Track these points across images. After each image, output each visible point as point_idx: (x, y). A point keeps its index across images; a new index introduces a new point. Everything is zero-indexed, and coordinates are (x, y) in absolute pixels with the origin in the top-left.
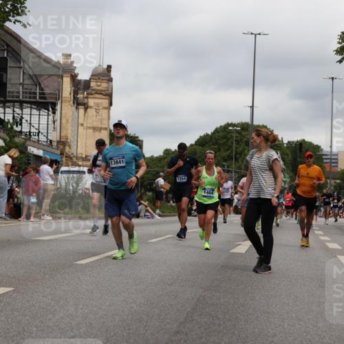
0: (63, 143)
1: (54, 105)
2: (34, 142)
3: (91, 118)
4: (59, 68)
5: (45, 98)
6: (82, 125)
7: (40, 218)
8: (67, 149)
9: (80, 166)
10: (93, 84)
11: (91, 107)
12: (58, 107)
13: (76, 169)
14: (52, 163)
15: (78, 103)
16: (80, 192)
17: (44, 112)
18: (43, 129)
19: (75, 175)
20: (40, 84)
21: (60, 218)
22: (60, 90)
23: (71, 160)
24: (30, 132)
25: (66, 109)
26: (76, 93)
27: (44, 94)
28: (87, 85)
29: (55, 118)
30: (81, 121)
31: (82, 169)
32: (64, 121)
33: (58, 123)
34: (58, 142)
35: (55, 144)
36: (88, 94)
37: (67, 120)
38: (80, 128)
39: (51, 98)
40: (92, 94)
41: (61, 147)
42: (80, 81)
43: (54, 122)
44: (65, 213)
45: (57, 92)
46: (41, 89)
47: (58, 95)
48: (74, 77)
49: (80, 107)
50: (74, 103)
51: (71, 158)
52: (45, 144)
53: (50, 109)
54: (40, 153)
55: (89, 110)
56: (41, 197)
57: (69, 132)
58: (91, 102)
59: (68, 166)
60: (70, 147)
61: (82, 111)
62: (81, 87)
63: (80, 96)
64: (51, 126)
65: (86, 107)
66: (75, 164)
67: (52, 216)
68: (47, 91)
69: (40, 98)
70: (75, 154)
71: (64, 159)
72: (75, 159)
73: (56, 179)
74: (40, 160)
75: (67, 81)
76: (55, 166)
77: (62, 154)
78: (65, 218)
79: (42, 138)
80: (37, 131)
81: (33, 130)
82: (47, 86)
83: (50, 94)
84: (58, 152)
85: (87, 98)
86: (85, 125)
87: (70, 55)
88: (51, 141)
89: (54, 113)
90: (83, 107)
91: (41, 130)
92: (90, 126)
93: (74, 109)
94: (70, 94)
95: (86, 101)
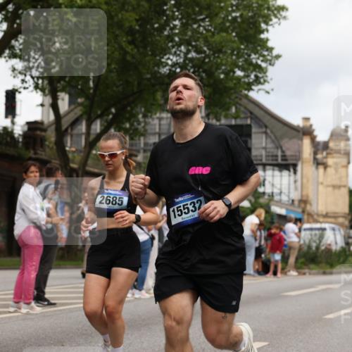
0: (304, 202)
1: (295, 166)
2: (277, 202)
3: (331, 176)
4: (299, 132)
5: (286, 160)
6: (322, 183)
8: (308, 207)
9: (321, 223)
10: (331, 144)
11: (330, 166)
12: (299, 168)
13: (318, 226)
15: (318, 163)
16: (323, 248)
17: (285, 173)
18: (285, 190)
19: (317, 232)
20: (281, 148)
21: (304, 274)
22: (300, 151)
23: (312, 217)
24: (273, 193)
25: (306, 168)
26: (315, 153)
27: (285, 156)
28: (325, 146)
29: (297, 179)
30: (321, 180)
31: (323, 226)
32: (305, 181)
33: (299, 183)
34: (300, 201)
35: (296, 203)
36: (327, 154)
37: (308, 181)
38: (321, 188)
39: (293, 160)
40: (331, 154)
41: (303, 205)
42: (319, 143)
43: (295, 182)
44: (309, 268)
45: (297, 154)
46: (283, 152)
47: (298, 157)
48: (313, 139)
49: (319, 166)
50: (314, 163)
52: (287, 203)
53: (292, 170)
54: (283, 212)
55: (328, 169)
56: (286, 254)
57: (310, 192)
58: (330, 161)
59: (310, 223)
60: (311, 205)
61: (321, 169)
62: (320, 147)
63: (319, 156)
64: (292, 186)
65: (326, 166)
66: (317, 221)
68: (288, 153)
69: (282, 160)
70: (316, 211)
71: (306, 217)
72: (315, 217)
74: (284, 219)
75: (307, 142)
77: (303, 212)
78: (310, 274)
79: (284, 198)
80: (279, 191)
81: (276, 191)
82: (288, 149)
83: (292, 156)
84: (300, 210)
85: (326, 158)
86: (325, 183)
87: (309, 119)
88: (293, 201)
89: (295, 172)
90: (322, 166)
91: (282, 191)
92: (330, 184)
93: (314, 168)
94: (310, 155)
95: (325, 160)
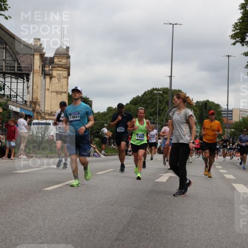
0: (34, 103)
1: (28, 75)
2: (13, 102)
3: (55, 84)
4: (32, 49)
5: (21, 70)
6: (48, 89)
7: (18, 157)
8: (37, 107)
9: (46, 119)
10: (56, 60)
11: (55, 77)
12: (31, 77)
13: (44, 121)
14: (26, 117)
15: (45, 74)
16: (47, 138)
17: (21, 80)
18: (20, 93)
19: (43, 126)
20: (17, 60)
21: (32, 157)
22: (32, 64)
23: (40, 115)
24: (10, 95)
25: (36, 78)
26: (43, 66)
27: (20, 67)
28: (51, 60)
29: (29, 85)
30: (47, 87)
31: (48, 121)
32: (35, 87)
33: (30, 89)
34: (31, 102)
35: (28, 103)
36: (52, 67)
37: (37, 86)
38: (47, 92)
39: (26, 70)
40: (55, 67)
41: (33, 106)
42: (46, 58)
43: (28, 88)
44: (36, 153)
45: (30, 66)
46: (19, 64)
47: (31, 68)
48: (42, 56)
49: (47, 77)
50: (42, 74)
51: (40, 114)
52: (21, 103)
53: (25, 78)
54: (18, 110)
55: (53, 79)
56: (18, 142)
57: (39, 95)
58: (55, 73)
59: (38, 119)
60: (39, 105)
61: (48, 79)
62: (47, 62)
63: (47, 69)
64: (26, 91)
65: (51, 77)
67: (26, 155)
68: (23, 65)
69: (18, 70)
70: (43, 111)
71: (35, 114)
72: (43, 115)
73: (29, 129)
74: (18, 115)
75: (37, 58)
76: (28, 120)
77: (34, 111)
78: (36, 157)
79: (19, 99)
80: (15, 94)
81: (13, 93)
82: (23, 62)
83: (25, 67)
84: (31, 109)
85: (52, 70)
86: (50, 90)
87: (39, 39)
88: (26, 102)
89: (28, 81)
90: (49, 77)
91: (18, 94)
92: (54, 90)
93: (42, 78)
94: (40, 67)
95: (51, 72)
